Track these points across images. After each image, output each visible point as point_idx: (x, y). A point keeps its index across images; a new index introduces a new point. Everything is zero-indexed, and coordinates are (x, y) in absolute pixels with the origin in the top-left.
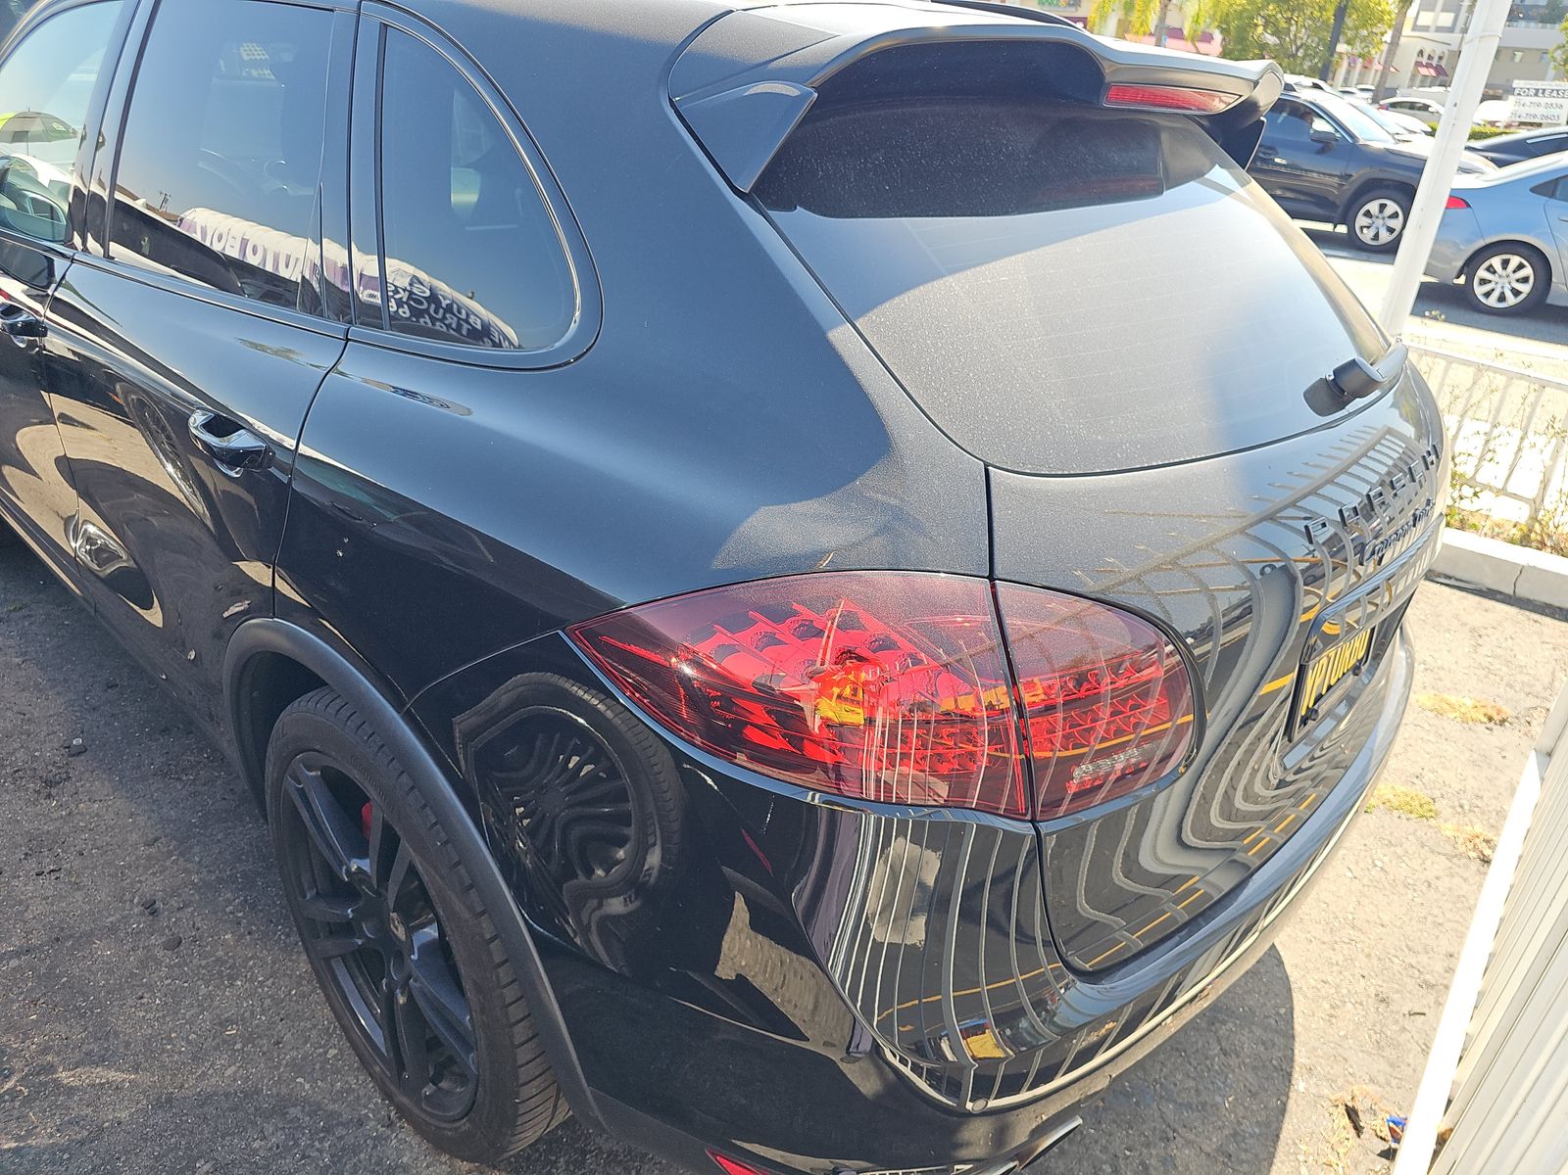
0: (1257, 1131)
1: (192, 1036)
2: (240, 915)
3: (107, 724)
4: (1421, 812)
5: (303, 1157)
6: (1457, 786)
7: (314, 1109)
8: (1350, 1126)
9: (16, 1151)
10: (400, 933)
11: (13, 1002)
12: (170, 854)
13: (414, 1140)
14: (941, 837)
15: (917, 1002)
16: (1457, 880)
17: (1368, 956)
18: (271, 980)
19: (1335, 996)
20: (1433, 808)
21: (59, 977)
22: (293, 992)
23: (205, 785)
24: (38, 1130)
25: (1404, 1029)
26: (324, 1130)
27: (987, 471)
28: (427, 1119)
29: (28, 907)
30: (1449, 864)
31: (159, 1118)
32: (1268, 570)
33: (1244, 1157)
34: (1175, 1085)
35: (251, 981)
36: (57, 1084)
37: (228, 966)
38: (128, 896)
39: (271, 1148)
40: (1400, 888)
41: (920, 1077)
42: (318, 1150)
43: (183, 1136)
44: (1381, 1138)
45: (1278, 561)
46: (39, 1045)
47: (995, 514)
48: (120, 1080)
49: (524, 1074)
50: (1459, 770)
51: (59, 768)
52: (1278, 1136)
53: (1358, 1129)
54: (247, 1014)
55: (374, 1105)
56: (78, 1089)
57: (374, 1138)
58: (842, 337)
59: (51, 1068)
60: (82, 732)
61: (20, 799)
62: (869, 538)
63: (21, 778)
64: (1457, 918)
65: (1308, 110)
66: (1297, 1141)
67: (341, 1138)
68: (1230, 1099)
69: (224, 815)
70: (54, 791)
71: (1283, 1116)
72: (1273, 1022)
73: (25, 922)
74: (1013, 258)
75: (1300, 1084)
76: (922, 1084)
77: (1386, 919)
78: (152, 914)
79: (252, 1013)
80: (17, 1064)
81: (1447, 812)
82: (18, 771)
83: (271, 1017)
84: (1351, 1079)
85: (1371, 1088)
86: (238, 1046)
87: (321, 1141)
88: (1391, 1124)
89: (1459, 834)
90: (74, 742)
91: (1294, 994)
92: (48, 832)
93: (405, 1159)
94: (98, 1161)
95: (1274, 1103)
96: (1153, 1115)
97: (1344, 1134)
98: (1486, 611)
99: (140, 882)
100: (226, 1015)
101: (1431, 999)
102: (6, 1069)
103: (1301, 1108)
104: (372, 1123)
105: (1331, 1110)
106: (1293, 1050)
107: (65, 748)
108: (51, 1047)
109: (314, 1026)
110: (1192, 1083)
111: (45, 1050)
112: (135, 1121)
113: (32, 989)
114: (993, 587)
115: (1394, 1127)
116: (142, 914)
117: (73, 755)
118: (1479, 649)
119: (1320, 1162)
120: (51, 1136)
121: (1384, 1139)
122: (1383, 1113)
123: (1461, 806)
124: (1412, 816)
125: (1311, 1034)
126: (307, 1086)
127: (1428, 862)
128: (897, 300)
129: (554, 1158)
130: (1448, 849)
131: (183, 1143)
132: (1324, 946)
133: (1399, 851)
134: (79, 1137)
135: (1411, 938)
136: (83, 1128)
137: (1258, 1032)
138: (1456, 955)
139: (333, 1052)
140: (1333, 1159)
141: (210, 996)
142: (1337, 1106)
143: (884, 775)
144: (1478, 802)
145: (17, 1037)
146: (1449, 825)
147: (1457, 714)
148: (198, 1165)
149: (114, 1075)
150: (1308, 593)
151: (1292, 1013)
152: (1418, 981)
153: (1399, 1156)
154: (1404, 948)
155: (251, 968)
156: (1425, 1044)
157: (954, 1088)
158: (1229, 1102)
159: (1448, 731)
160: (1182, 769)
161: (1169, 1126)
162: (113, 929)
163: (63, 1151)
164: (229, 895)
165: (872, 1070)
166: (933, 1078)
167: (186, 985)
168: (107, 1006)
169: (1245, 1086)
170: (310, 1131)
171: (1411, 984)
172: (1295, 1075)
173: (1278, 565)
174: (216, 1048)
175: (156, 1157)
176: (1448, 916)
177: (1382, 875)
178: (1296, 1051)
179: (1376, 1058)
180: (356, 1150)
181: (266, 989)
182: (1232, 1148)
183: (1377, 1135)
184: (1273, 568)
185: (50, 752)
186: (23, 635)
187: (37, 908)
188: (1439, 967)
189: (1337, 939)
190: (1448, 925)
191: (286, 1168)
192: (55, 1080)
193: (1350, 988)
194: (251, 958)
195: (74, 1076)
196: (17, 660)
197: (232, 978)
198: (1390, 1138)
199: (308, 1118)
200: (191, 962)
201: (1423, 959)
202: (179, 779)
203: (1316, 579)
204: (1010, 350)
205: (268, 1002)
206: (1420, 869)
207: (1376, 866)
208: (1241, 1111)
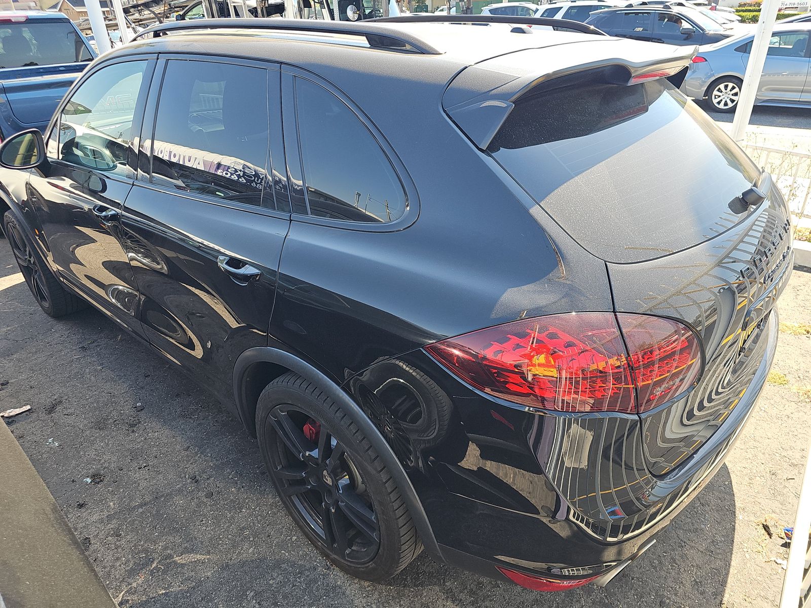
0: (723, 539)
1: (230, 536)
2: (236, 479)
3: (150, 395)
4: (780, 381)
5: (293, 586)
6: (796, 368)
7: (293, 565)
8: (766, 533)
9: (166, 594)
10: (329, 481)
11: (145, 528)
12: (196, 454)
13: (341, 574)
14: (592, 425)
15: (586, 496)
16: (801, 414)
17: (764, 454)
18: (258, 508)
19: (750, 474)
20: (786, 379)
21: (162, 515)
22: (270, 512)
23: (203, 420)
24: (173, 584)
25: (785, 487)
26: (299, 573)
27: (606, 264)
28: (349, 564)
29: (139, 484)
30: (797, 406)
31: (225, 574)
32: (722, 291)
33: (718, 552)
34: (682, 521)
35: (249, 508)
36: (175, 562)
37: (237, 503)
38: (183, 475)
39: (278, 583)
40: (774, 419)
41: (589, 528)
42: (299, 582)
43: (238, 581)
44: (781, 538)
45: (725, 285)
46: (162, 546)
47: (612, 283)
48: (203, 559)
49: (403, 540)
50: (796, 359)
51: (134, 417)
52: (733, 541)
53: (770, 535)
54: (252, 524)
55: (318, 560)
56: (186, 565)
57: (323, 575)
58: (535, 211)
59: (171, 556)
60: (140, 400)
61: (121, 434)
62: (561, 299)
63: (118, 424)
64: (804, 432)
65: (677, 17)
66: (742, 542)
67: (308, 576)
68: (708, 526)
69: (216, 433)
70: (135, 429)
71: (734, 531)
72: (723, 489)
73: (140, 491)
74: (601, 164)
75: (740, 516)
76: (589, 531)
77: (770, 435)
78: (196, 482)
79: (253, 523)
80: (156, 556)
81: (792, 381)
82: (115, 421)
83: (263, 525)
84: (763, 512)
85: (773, 515)
86: (251, 539)
87: (299, 578)
88: (786, 531)
89: (800, 391)
90: (138, 405)
91: (731, 475)
92: (138, 448)
93: (339, 583)
94: (203, 596)
95: (728, 526)
96: (674, 536)
97: (764, 538)
98: (799, 277)
99: (187, 468)
100: (242, 525)
101: (797, 471)
102: (151, 558)
103: (742, 527)
104: (320, 568)
105: (756, 527)
106: (734, 501)
107: (134, 408)
108: (168, 547)
109: (283, 527)
110: (689, 520)
111: (166, 548)
112: (215, 576)
113: (152, 521)
114: (615, 315)
115: (787, 532)
116: (191, 483)
117: (139, 411)
118: (798, 297)
119: (754, 551)
120: (180, 586)
121: (783, 538)
122: (781, 526)
123: (799, 377)
124: (776, 384)
125: (742, 493)
126: (287, 554)
127: (786, 406)
128: (556, 191)
129: (405, 577)
130: (796, 399)
131: (239, 584)
132: (742, 451)
133: (772, 402)
134: (191, 585)
135: (783, 443)
136: (192, 581)
137: (717, 494)
138: (805, 450)
139: (294, 538)
140: (760, 549)
141: (233, 517)
142: (758, 525)
143: (566, 398)
144: (807, 374)
145: (151, 544)
146: (794, 387)
147: (792, 331)
148: (248, 593)
149: (199, 557)
150: (739, 297)
151: (731, 484)
152: (789, 463)
153: (792, 546)
154: (780, 448)
155: (247, 503)
156: (796, 493)
157: (602, 532)
158: (708, 527)
159: (788, 340)
160: (696, 383)
161: (682, 540)
162: (180, 491)
163: (187, 593)
164: (228, 470)
165: (567, 526)
166: (595, 528)
167: (220, 513)
168: (187, 526)
169: (714, 519)
170: (293, 574)
171: (785, 465)
172: (737, 512)
173: (726, 287)
174: (242, 540)
175: (228, 592)
176: (799, 431)
177: (765, 414)
178: (736, 502)
179: (773, 501)
180: (315, 581)
181: (257, 512)
182: (712, 548)
183: (779, 537)
184: (724, 289)
185: (128, 410)
186: (99, 354)
187: (143, 484)
188: (798, 455)
189: (748, 447)
190: (800, 436)
191: (287, 591)
192: (174, 561)
193: (757, 469)
194: (246, 499)
195: (182, 558)
196: (100, 367)
197: (241, 508)
198: (786, 538)
199: (291, 568)
200: (220, 503)
201: (790, 453)
202: (190, 418)
203: (742, 290)
204: (607, 208)
205: (259, 518)
206: (783, 410)
207: (761, 410)
208: (714, 531)
